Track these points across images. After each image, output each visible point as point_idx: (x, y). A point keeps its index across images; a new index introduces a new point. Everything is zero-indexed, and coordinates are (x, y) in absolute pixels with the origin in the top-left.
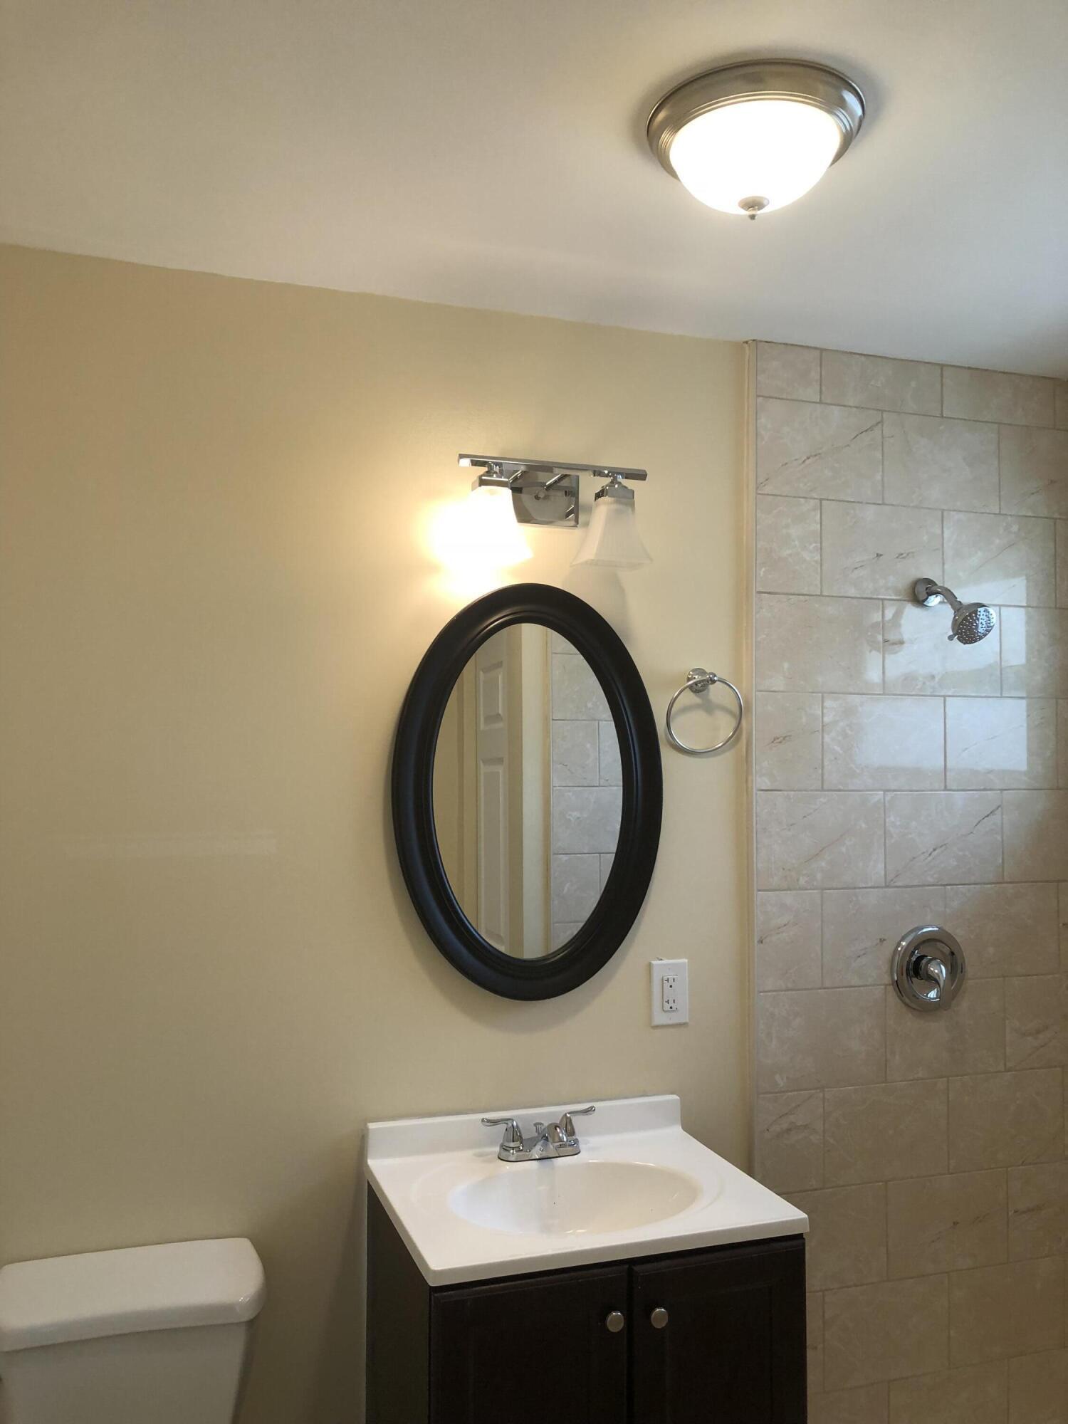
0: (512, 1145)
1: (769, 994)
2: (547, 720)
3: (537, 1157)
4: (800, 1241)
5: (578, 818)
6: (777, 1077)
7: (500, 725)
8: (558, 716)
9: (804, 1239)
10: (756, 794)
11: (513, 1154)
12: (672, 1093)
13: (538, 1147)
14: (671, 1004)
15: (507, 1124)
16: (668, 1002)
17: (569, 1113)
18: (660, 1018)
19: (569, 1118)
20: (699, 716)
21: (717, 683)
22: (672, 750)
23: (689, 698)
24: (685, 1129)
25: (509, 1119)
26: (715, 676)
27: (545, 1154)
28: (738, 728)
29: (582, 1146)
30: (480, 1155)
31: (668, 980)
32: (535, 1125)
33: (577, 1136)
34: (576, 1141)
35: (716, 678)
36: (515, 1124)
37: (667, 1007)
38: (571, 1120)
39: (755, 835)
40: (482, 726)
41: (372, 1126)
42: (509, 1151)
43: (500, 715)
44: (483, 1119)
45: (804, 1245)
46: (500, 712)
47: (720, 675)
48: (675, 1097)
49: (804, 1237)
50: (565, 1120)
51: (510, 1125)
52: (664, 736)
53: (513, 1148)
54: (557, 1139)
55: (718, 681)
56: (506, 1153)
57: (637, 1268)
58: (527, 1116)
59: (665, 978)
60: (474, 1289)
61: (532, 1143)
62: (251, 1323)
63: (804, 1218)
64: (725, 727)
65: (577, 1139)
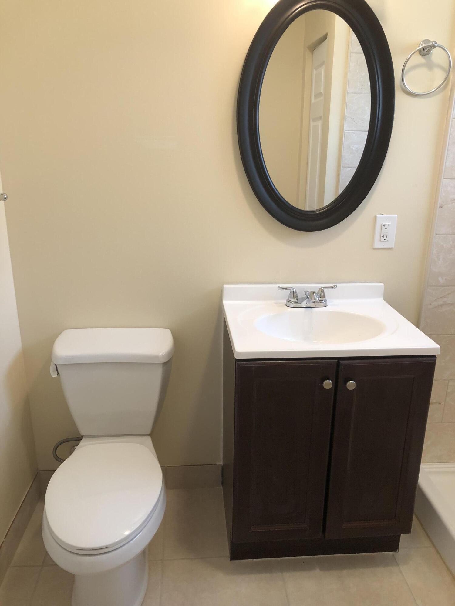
0: (293, 300)
1: (442, 235)
2: (344, 93)
3: (304, 306)
4: (435, 358)
5: (357, 148)
6: (440, 279)
7: (322, 98)
8: (351, 90)
9: (436, 357)
10: (452, 121)
11: (293, 304)
12: (381, 282)
13: (305, 302)
14: (385, 238)
15: (290, 290)
16: (383, 237)
17: (323, 287)
18: (378, 245)
19: (323, 290)
20: (423, 72)
21: (437, 48)
22: (404, 94)
23: (418, 59)
24: (385, 300)
25: (292, 288)
26: (436, 43)
27: (309, 305)
28: (447, 78)
29: (328, 303)
30: (276, 303)
31: (384, 225)
32: (305, 291)
33: (327, 298)
34: (325, 301)
35: (436, 45)
36: (295, 290)
37: (383, 239)
38: (323, 291)
39: (447, 146)
40: (313, 101)
41: (225, 286)
42: (291, 303)
43: (321, 92)
44: (278, 287)
45: (435, 360)
46: (322, 91)
47: (439, 42)
48: (382, 284)
49: (436, 356)
50: (320, 290)
51: (292, 290)
52: (399, 85)
53: (293, 301)
54: (313, 299)
55: (438, 46)
56: (289, 303)
57: (341, 362)
58: (300, 287)
59: (383, 224)
60: (257, 362)
61: (303, 300)
62: (165, 364)
63: (438, 348)
64: (439, 77)
65: (326, 300)
